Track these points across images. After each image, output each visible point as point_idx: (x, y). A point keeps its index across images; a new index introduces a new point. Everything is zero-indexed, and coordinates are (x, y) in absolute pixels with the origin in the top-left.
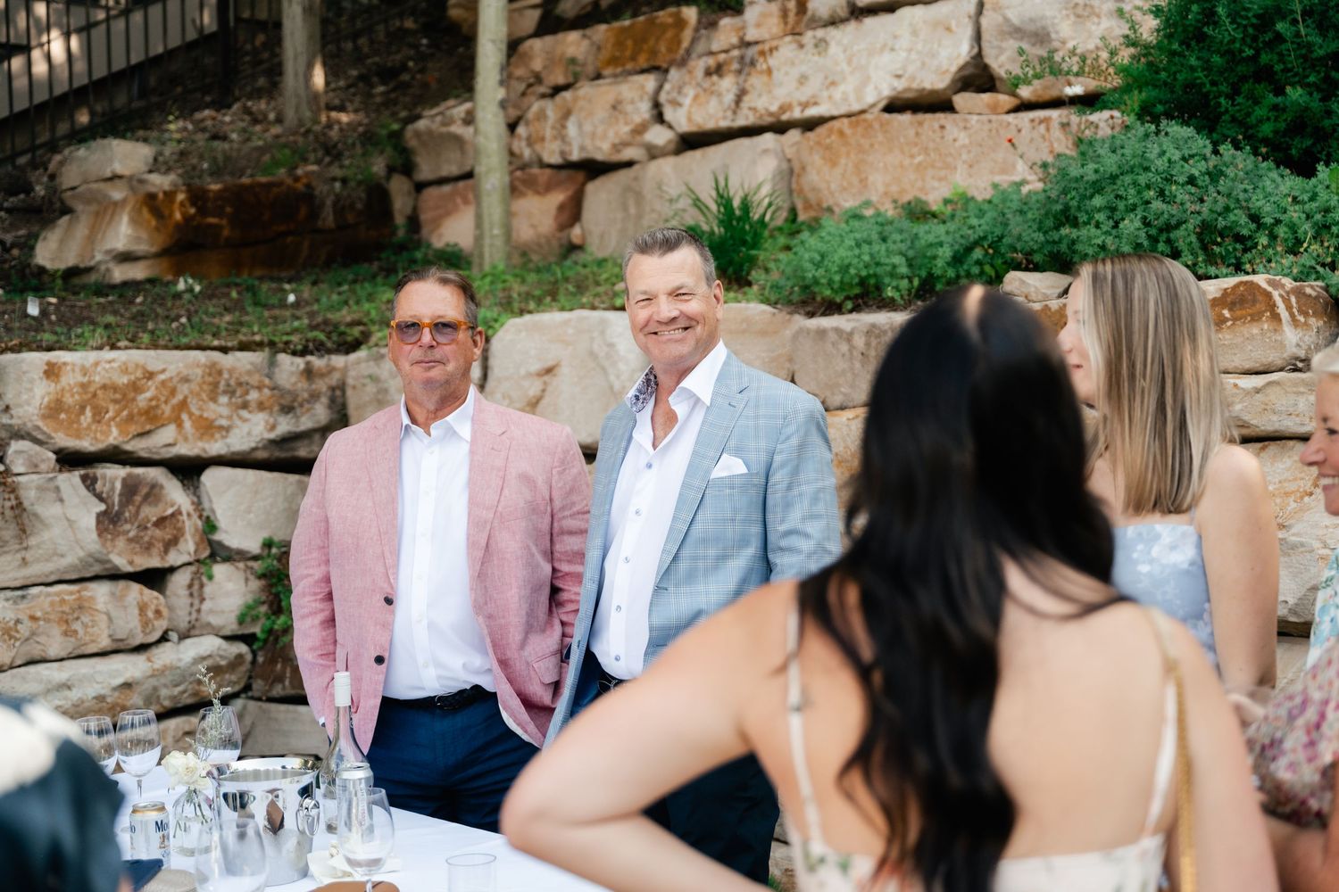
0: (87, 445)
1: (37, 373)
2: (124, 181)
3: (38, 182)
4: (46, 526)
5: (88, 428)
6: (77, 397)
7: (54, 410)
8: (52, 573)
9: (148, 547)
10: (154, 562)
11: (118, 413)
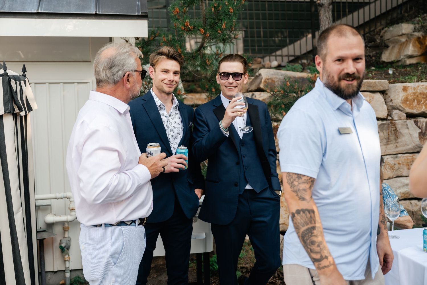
0: (415, 111)
1: (401, 90)
2: (406, 35)
3: (378, 39)
4: (403, 136)
5: (416, 106)
6: (412, 97)
7: (406, 101)
8: (405, 150)
11: (425, 102)
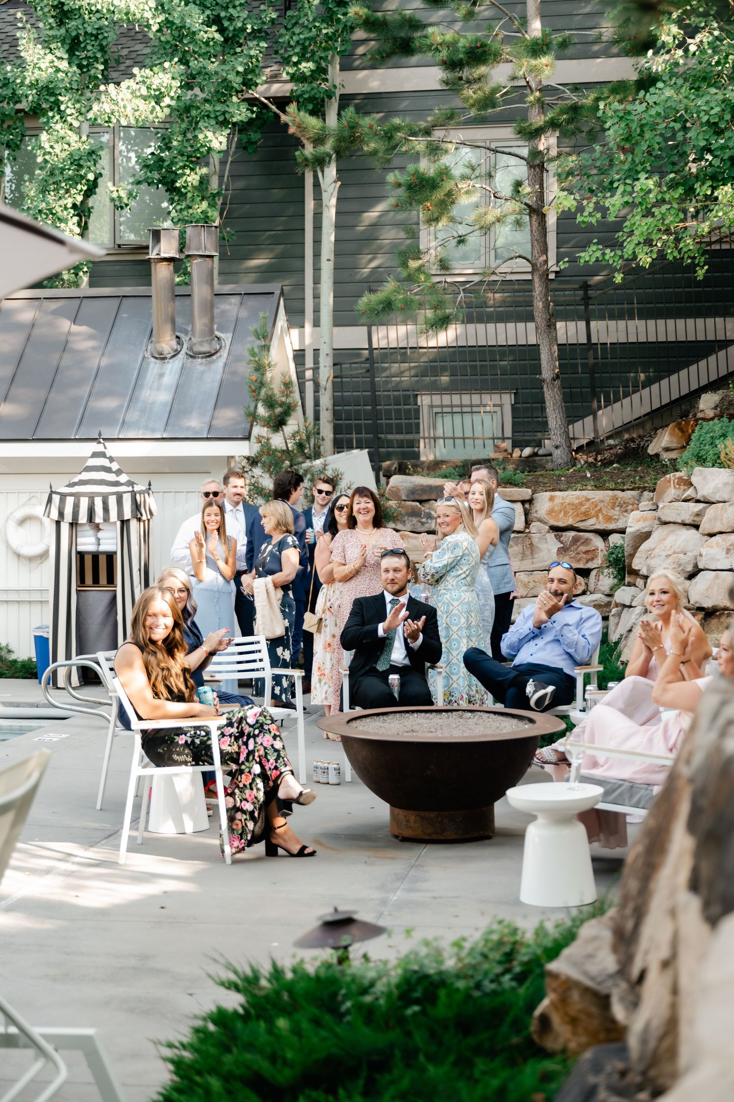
0: (561, 524)
1: (547, 499)
4: (541, 551)
5: (562, 518)
6: (559, 507)
7: (551, 512)
8: (542, 567)
9: (579, 561)
10: (581, 566)
11: (573, 513)
